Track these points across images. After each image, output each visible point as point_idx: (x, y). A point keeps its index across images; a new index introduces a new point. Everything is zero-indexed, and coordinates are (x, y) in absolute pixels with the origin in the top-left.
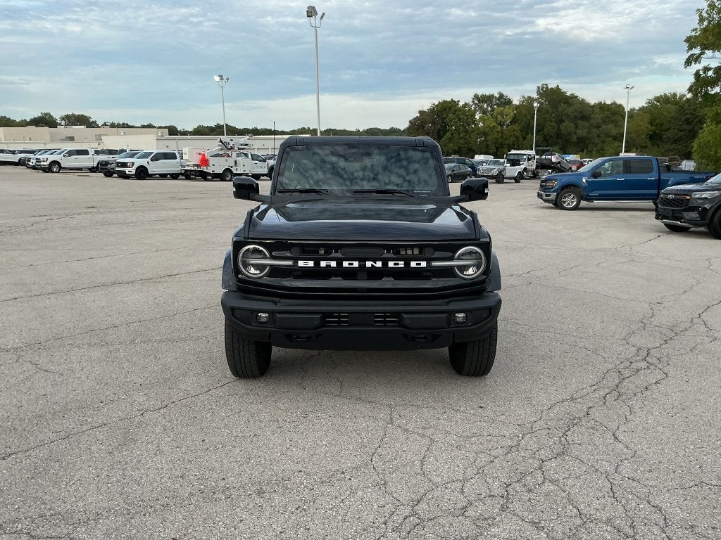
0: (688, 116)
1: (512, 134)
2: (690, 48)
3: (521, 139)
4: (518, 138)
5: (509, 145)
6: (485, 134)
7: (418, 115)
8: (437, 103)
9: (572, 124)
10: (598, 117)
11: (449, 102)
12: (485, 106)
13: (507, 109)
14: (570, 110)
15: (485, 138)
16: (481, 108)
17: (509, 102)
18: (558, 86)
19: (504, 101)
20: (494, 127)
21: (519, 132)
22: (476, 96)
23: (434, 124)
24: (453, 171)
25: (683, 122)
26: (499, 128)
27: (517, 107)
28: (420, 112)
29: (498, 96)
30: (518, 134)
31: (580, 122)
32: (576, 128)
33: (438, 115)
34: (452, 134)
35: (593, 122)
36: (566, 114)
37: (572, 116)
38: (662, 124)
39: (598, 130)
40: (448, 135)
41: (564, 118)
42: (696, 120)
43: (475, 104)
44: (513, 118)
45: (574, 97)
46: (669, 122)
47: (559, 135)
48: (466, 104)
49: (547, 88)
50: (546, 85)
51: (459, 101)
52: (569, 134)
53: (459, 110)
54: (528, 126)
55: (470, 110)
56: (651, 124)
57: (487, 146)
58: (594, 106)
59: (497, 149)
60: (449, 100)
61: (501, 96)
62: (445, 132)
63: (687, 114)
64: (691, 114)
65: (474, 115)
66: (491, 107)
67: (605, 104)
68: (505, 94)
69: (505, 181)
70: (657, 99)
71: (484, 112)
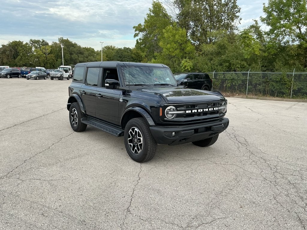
0: (120, 55)
1: (51, 58)
2: (136, 31)
3: (55, 60)
4: (54, 60)
5: (50, 63)
6: (38, 58)
7: (2, 47)
8: (11, 42)
9: (76, 56)
10: (86, 53)
11: (18, 42)
12: (36, 45)
13: (47, 47)
14: (75, 50)
15: (39, 59)
16: (35, 46)
17: (47, 44)
18: (67, 39)
19: (45, 44)
20: (42, 55)
21: (54, 57)
22: (31, 40)
23: (11, 51)
24: (39, 74)
25: (118, 57)
26: (45, 55)
27: (52, 47)
28: (2, 45)
29: (42, 41)
30: (54, 58)
31: (79, 55)
32: (78, 57)
33: (12, 48)
34: (21, 57)
35: (85, 55)
36: (74, 51)
37: (76, 52)
38: (110, 58)
39: (87, 58)
40: (19, 57)
41: (73, 53)
42: (123, 57)
43: (31, 43)
44: (51, 51)
45: (75, 44)
46: (114, 57)
47: (71, 59)
48: (27, 44)
49: (63, 39)
50: (62, 38)
51: (23, 42)
52: (76, 59)
53: (24, 46)
54: (58, 55)
55: (29, 46)
56: (106, 57)
57: (40, 63)
58: (84, 48)
59: (45, 64)
60: (18, 41)
61: (43, 41)
62: (18, 55)
63: (119, 54)
64: (121, 54)
65: (31, 48)
66: (39, 46)
67: (88, 48)
68: (45, 40)
69: (64, 79)
70: (106, 47)
71: (36, 48)
